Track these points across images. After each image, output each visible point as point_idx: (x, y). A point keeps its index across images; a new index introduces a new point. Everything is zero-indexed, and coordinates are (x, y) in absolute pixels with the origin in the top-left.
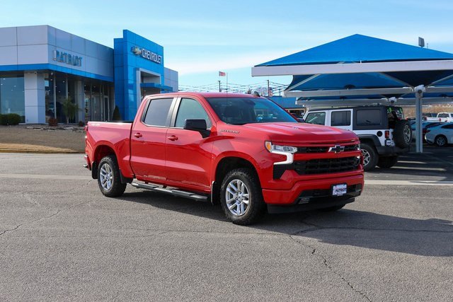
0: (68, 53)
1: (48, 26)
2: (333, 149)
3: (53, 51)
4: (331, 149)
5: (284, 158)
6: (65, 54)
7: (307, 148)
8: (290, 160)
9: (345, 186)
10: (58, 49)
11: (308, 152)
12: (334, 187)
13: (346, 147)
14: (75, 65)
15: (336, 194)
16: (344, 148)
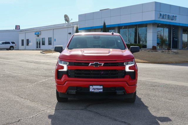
0: (167, 14)
1: (155, 2)
2: (91, 64)
3: (158, 14)
4: (90, 64)
5: (63, 68)
6: (166, 15)
7: (75, 63)
8: (65, 69)
9: (102, 87)
10: (161, 13)
11: (75, 65)
12: (91, 87)
13: (105, 63)
14: (172, 20)
15: (93, 91)
16: (103, 64)
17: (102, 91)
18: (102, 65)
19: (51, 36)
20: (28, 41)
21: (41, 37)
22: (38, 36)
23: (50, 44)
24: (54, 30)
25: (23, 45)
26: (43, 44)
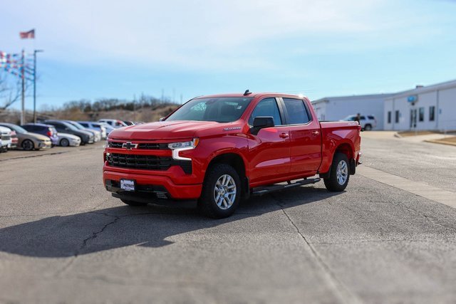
4: (123, 145)
12: (122, 182)
15: (124, 188)
16: (136, 145)
17: (133, 189)
18: (136, 147)
19: (434, 104)
20: (397, 113)
21: (418, 106)
22: (413, 104)
23: (432, 118)
24: (440, 92)
25: (389, 121)
26: (421, 119)
